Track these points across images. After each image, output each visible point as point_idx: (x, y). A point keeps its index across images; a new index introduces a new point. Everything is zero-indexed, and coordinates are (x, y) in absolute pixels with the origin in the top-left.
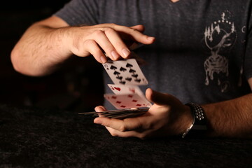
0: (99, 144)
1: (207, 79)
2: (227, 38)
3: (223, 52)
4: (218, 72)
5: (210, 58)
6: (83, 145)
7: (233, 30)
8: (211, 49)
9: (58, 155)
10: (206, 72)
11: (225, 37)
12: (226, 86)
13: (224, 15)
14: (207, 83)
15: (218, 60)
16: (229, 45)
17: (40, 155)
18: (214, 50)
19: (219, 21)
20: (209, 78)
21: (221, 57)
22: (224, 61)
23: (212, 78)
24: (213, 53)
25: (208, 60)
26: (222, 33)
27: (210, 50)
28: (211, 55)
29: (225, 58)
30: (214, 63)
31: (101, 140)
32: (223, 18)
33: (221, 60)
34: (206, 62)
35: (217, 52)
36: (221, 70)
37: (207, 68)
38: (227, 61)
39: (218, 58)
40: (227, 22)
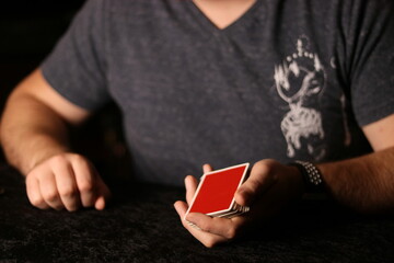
0: (154, 227)
1: (290, 148)
2: (311, 80)
3: (310, 103)
4: (307, 135)
5: (289, 115)
6: (128, 229)
7: (318, 66)
8: (289, 100)
9: (90, 245)
10: (287, 137)
11: (307, 79)
12: (323, 152)
13: (300, 43)
14: (291, 153)
15: (303, 116)
16: (316, 90)
17: (61, 244)
18: (295, 102)
19: (295, 56)
20: (293, 146)
21: (306, 111)
22: (313, 116)
23: (298, 145)
24: (292, 106)
25: (286, 119)
26: (303, 74)
27: (288, 104)
28: (289, 110)
29: (313, 112)
30: (296, 122)
31: (157, 221)
32: (300, 50)
33: (307, 116)
34: (283, 124)
35: (299, 104)
36: (311, 130)
37: (286, 131)
38: (318, 116)
39: (302, 113)
40: (306, 54)
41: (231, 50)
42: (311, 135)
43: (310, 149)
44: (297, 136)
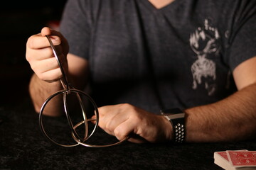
1: (195, 83)
2: (212, 44)
3: (210, 56)
4: (206, 76)
5: (197, 62)
7: (217, 35)
10: (194, 75)
11: (210, 42)
12: (213, 89)
13: (206, 22)
14: (195, 86)
15: (205, 64)
16: (214, 50)
18: (201, 54)
20: (197, 81)
21: (207, 61)
22: (211, 65)
23: (200, 81)
24: (200, 57)
25: (195, 64)
26: (207, 39)
27: (197, 55)
28: (197, 59)
29: (211, 62)
30: (201, 67)
32: (206, 26)
33: (207, 64)
34: (193, 67)
35: (204, 56)
36: (209, 73)
37: (194, 71)
38: (214, 65)
39: (205, 62)
40: (210, 28)
41: (164, 21)
42: (209, 76)
43: (207, 86)
44: (200, 76)
